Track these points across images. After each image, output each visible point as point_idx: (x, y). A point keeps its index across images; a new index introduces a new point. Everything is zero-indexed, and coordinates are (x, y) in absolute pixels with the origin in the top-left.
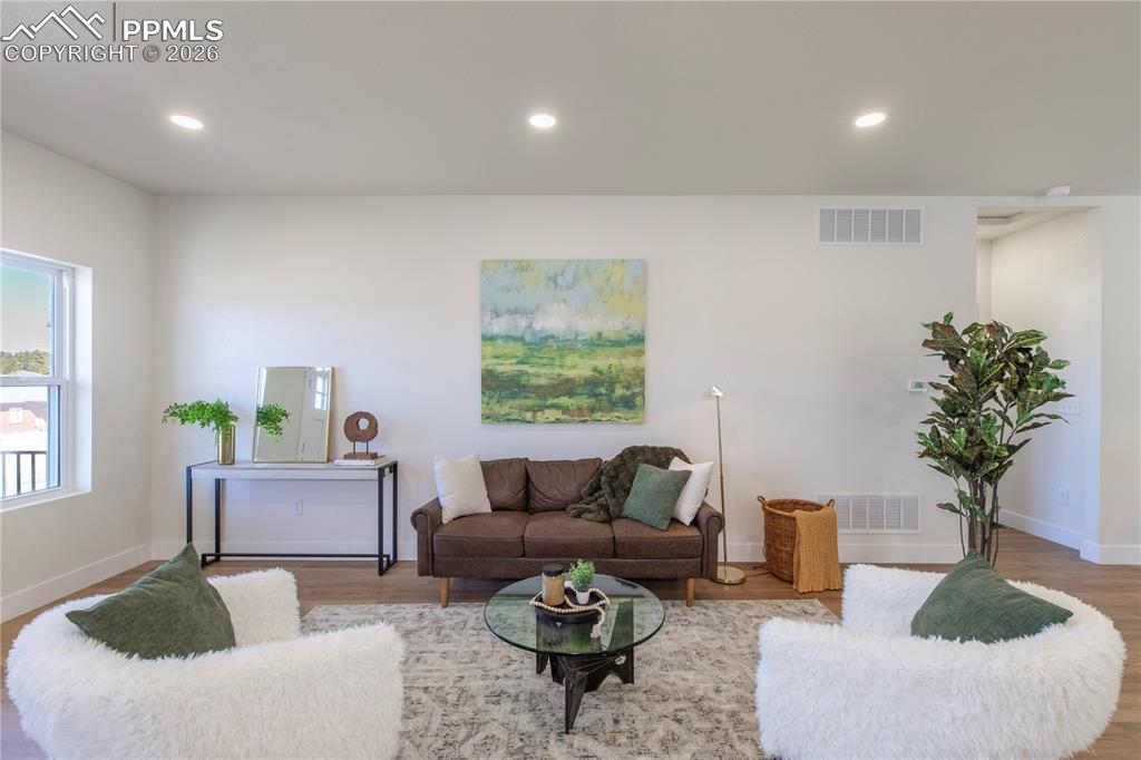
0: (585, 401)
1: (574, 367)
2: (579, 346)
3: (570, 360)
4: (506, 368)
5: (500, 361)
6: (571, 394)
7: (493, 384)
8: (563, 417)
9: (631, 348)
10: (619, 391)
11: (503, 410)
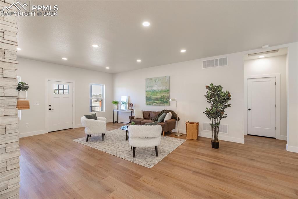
0: (160, 102)
1: (158, 96)
2: (159, 92)
3: (158, 94)
5: (148, 95)
6: (158, 100)
8: (157, 104)
9: (167, 92)
10: (165, 100)
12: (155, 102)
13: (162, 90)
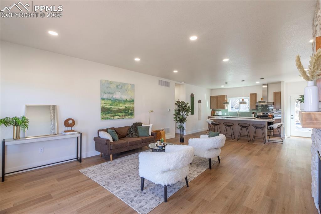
0: (124, 114)
1: (121, 106)
2: (122, 102)
3: (121, 105)
4: (107, 106)
5: (106, 105)
6: (121, 112)
7: (105, 111)
8: (119, 118)
9: (132, 103)
10: (130, 112)
11: (106, 116)
12: (118, 115)
13: (126, 99)
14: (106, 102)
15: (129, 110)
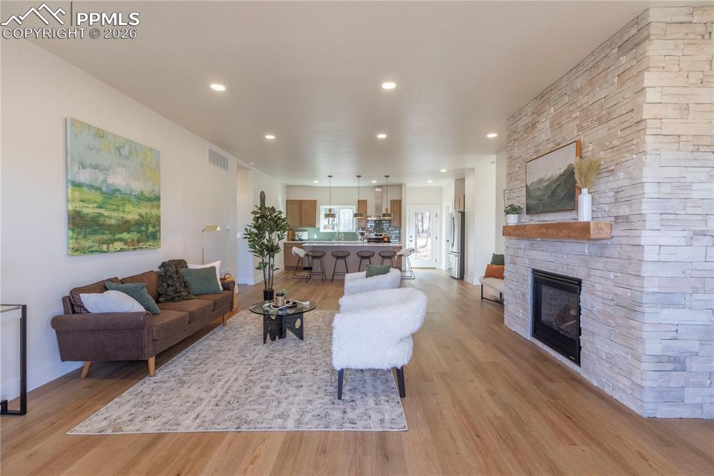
0: (134, 236)
1: (130, 213)
2: (132, 199)
3: (129, 207)
4: (89, 210)
5: (85, 205)
6: (129, 231)
7: (79, 223)
8: (124, 247)
9: (155, 203)
10: (151, 229)
11: (86, 244)
12: (120, 240)
13: (142, 192)
14: (85, 197)
15: (148, 224)
